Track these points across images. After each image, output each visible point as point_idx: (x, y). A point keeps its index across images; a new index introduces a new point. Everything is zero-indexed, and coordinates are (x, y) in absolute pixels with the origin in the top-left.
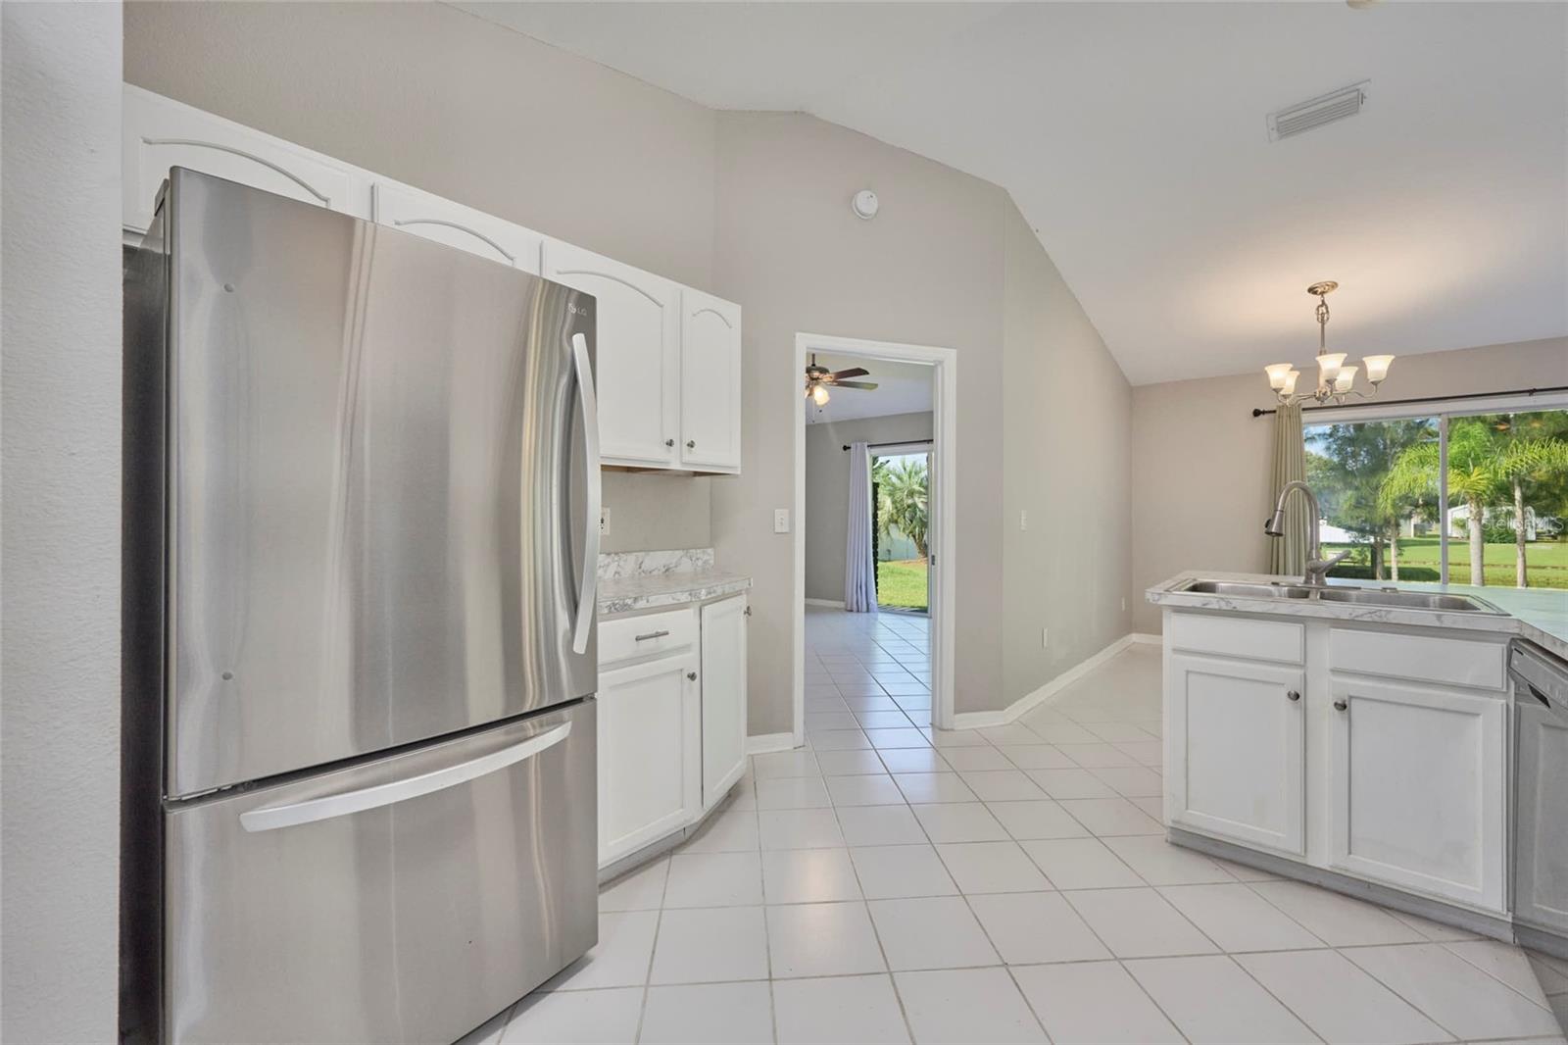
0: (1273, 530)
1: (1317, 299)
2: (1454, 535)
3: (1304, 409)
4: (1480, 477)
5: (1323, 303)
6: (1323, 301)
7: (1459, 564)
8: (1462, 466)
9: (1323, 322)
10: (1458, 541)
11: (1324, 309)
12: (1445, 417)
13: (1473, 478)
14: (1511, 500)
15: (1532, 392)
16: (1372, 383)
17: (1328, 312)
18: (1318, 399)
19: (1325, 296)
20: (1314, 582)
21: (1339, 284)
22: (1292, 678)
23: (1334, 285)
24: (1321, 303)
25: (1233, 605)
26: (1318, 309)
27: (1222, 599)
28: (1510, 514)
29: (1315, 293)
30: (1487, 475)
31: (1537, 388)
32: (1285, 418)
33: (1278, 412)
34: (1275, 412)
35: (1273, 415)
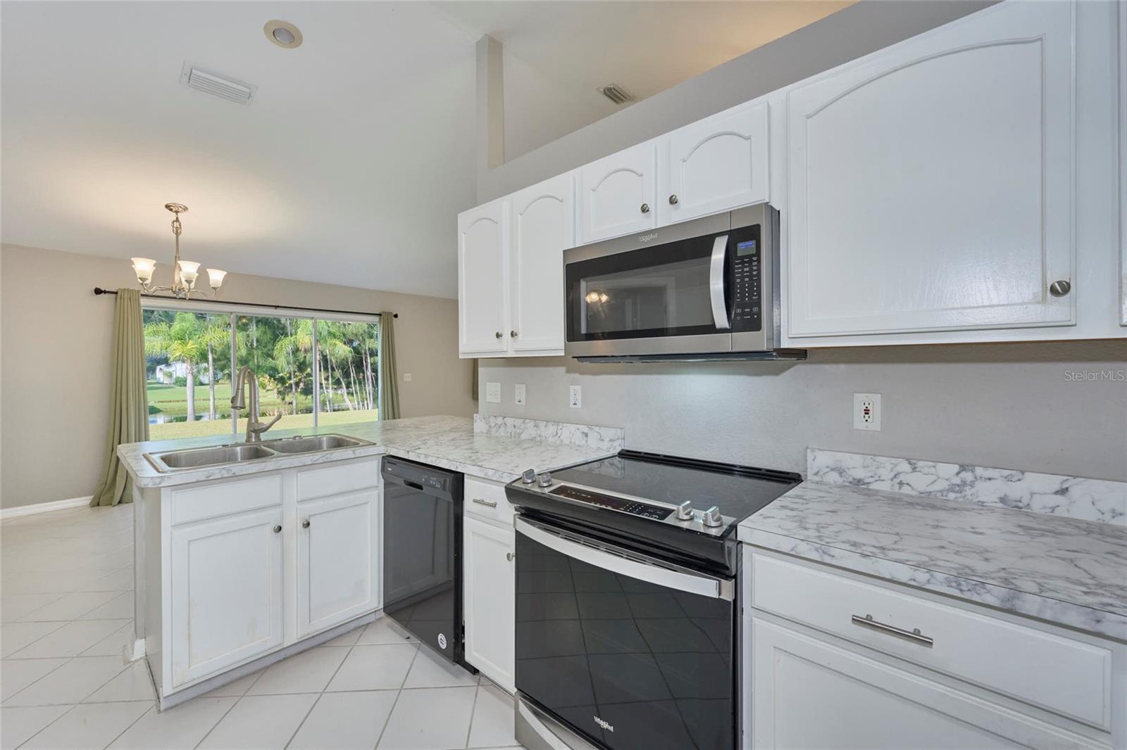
0: (238, 405)
1: (173, 216)
2: (165, 382)
3: (142, 295)
4: (193, 346)
5: (177, 220)
6: (177, 218)
7: (170, 401)
8: (182, 338)
9: (177, 234)
10: (167, 386)
11: (176, 224)
12: (235, 314)
13: (189, 346)
14: (207, 360)
15: (277, 307)
16: (213, 288)
17: (180, 226)
18: (174, 292)
19: (179, 214)
20: (253, 440)
21: (189, 210)
22: (273, 517)
23: (186, 209)
24: (175, 219)
25: (233, 472)
26: (173, 223)
27: (224, 469)
28: (206, 370)
29: (171, 210)
30: (196, 346)
31: (280, 305)
32: (126, 300)
33: (119, 294)
34: (116, 293)
35: (114, 295)
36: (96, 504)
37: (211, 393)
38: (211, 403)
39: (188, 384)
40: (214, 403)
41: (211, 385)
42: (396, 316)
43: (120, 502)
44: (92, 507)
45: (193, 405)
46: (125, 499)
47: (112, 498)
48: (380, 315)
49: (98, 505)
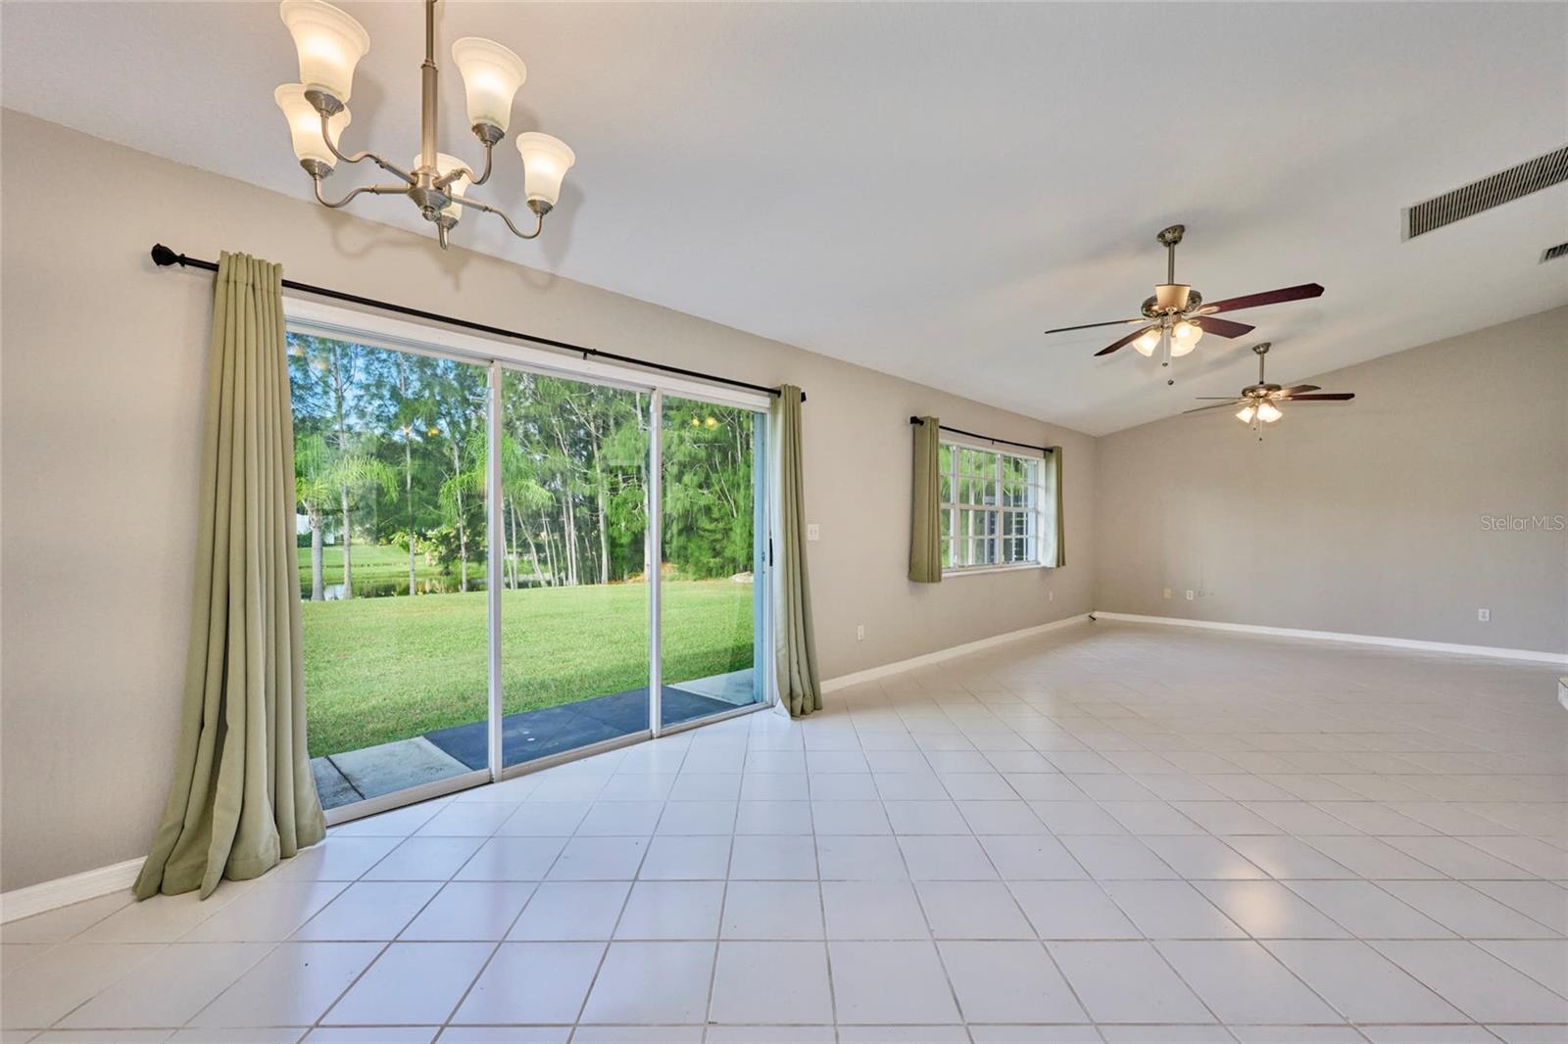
3: (287, 284)
12: (498, 365)
15: (588, 352)
30: (326, 486)
32: (241, 288)
33: (223, 271)
34: (214, 268)
35: (210, 273)
36: (153, 886)
37: (346, 556)
38: (345, 570)
39: (313, 544)
40: (350, 571)
41: (345, 546)
42: (803, 398)
43: (226, 876)
44: (141, 900)
45: (321, 574)
46: (239, 866)
47: (201, 867)
48: (775, 392)
49: (159, 890)
